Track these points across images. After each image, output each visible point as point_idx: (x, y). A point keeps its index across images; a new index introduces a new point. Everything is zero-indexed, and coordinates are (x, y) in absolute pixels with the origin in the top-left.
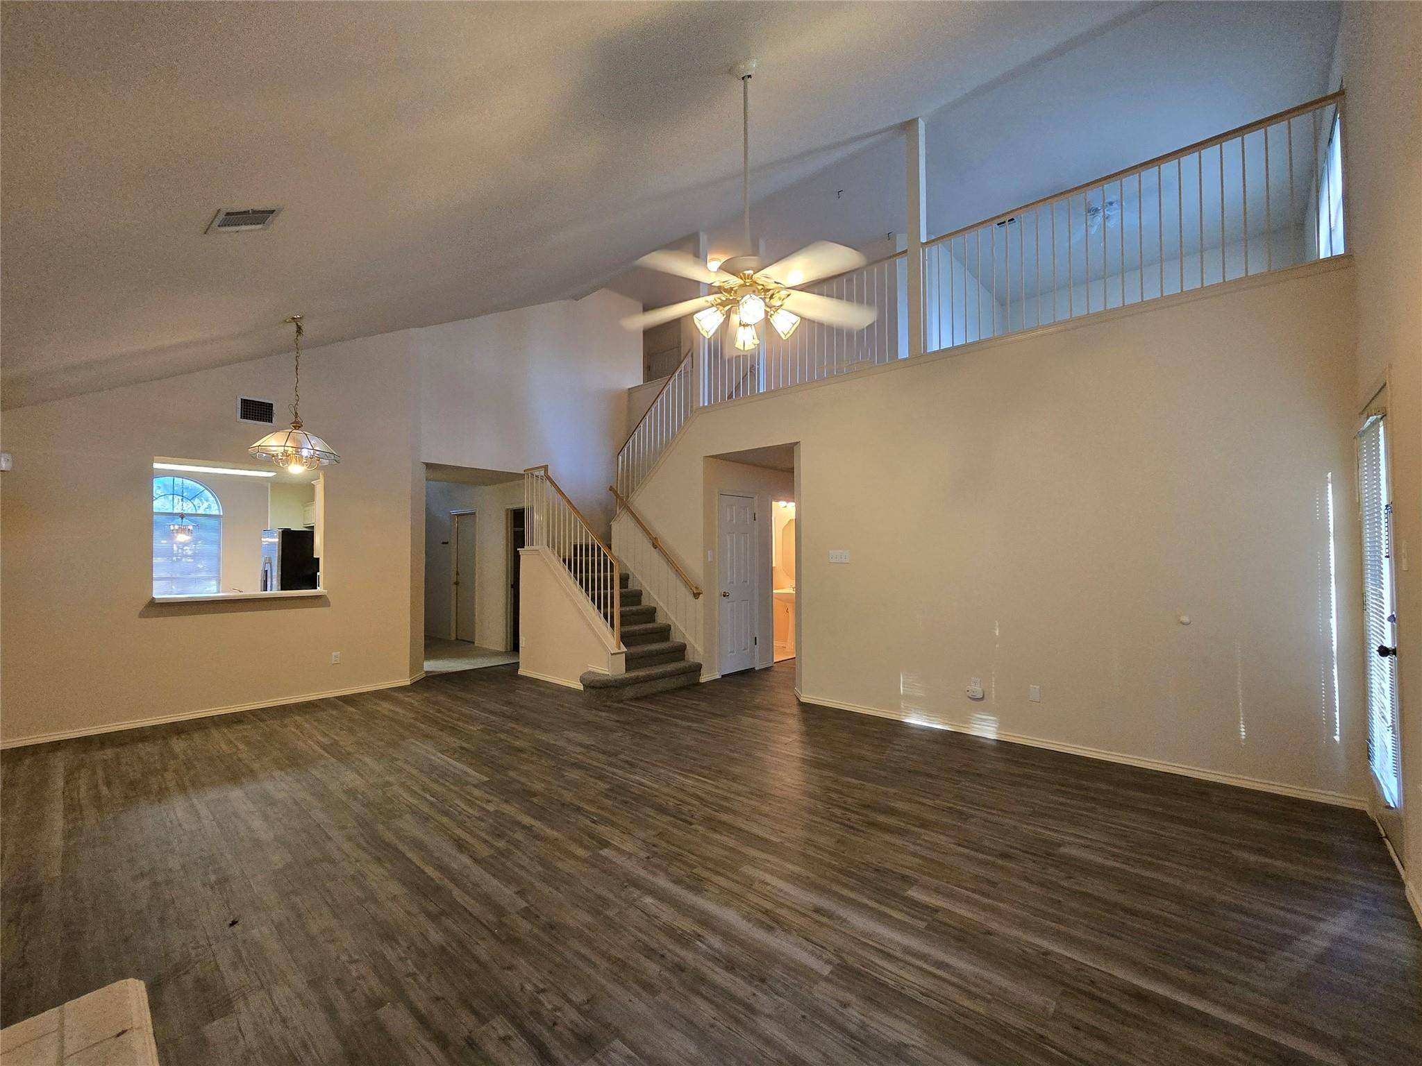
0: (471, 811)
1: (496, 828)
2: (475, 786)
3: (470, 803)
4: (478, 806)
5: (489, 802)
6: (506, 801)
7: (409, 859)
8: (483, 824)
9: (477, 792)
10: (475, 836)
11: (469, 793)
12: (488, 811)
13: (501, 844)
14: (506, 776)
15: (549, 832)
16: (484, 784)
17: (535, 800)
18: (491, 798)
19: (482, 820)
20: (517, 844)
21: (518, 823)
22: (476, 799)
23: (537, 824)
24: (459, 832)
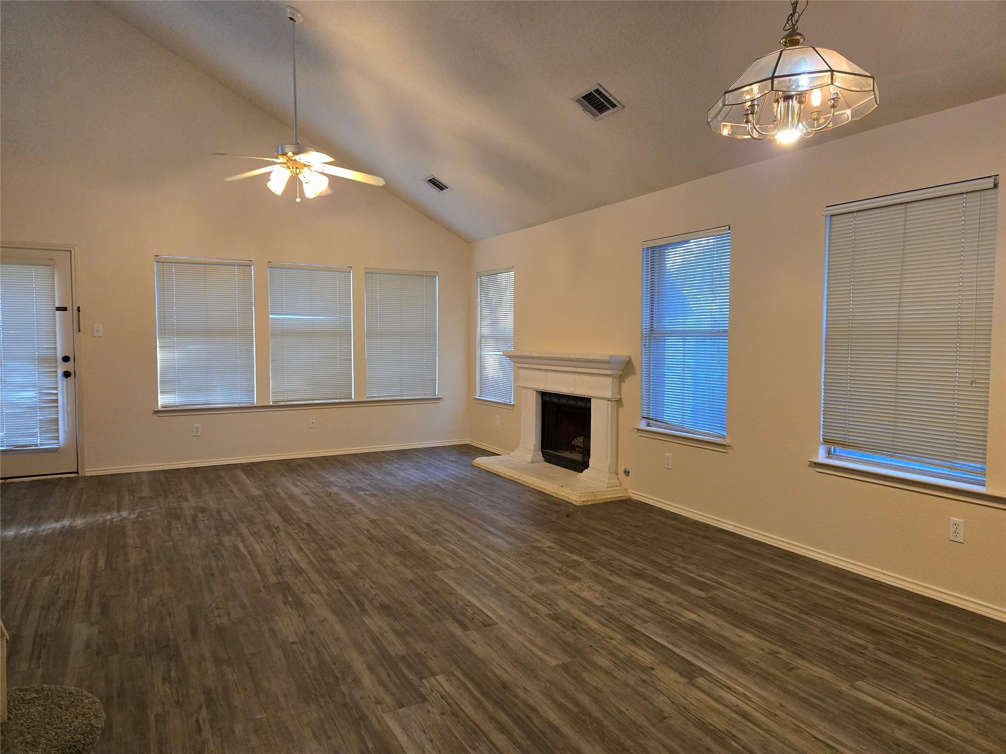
0: (455, 547)
1: (437, 535)
2: (449, 567)
3: (454, 553)
4: (448, 550)
5: (438, 552)
6: (424, 550)
7: (493, 527)
8: (446, 538)
9: (448, 561)
10: (453, 533)
11: (455, 561)
12: (441, 545)
13: (436, 527)
14: (416, 573)
15: (403, 529)
16: (441, 569)
17: (400, 549)
18: (437, 555)
19: (446, 540)
20: (426, 526)
21: (421, 535)
22: (449, 555)
23: (407, 534)
24: (463, 535)
